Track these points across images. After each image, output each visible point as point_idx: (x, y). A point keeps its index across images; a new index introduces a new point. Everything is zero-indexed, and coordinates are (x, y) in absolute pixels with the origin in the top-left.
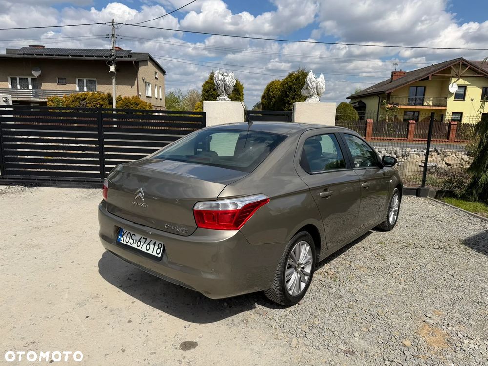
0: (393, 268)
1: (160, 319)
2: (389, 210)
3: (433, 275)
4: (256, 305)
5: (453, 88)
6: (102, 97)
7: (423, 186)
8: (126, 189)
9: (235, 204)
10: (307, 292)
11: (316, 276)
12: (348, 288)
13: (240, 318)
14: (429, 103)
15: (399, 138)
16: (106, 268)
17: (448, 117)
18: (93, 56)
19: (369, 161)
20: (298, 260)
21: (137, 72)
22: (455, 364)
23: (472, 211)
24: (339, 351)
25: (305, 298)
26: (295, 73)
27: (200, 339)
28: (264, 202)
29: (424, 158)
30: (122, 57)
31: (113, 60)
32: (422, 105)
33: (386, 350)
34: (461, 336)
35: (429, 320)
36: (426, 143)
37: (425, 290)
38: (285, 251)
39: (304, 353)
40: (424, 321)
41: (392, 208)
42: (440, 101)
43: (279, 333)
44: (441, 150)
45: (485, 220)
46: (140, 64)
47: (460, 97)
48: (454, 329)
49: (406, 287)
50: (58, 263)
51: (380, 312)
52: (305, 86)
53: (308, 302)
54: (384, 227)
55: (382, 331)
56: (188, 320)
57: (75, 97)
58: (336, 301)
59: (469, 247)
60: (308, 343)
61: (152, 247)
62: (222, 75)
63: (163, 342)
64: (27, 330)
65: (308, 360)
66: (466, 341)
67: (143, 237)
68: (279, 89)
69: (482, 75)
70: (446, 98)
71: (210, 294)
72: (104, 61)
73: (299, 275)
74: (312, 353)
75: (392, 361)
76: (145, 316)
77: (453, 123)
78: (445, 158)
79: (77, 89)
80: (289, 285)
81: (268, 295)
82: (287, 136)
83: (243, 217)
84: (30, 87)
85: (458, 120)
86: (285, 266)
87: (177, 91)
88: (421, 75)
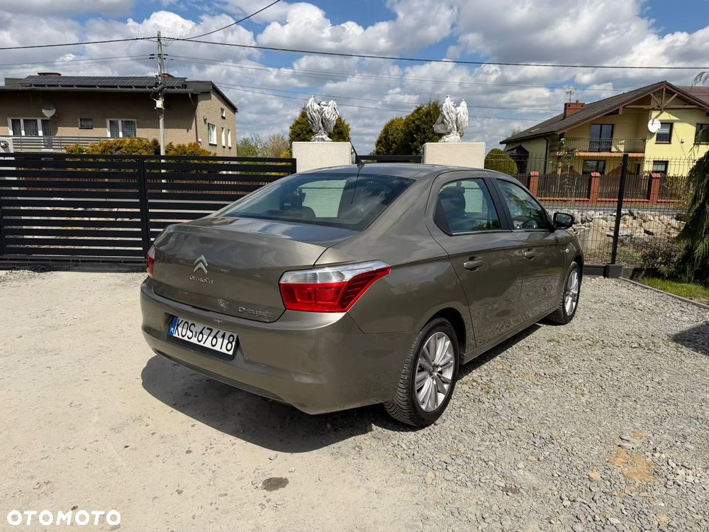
0: (571, 374)
1: (233, 447)
2: (565, 293)
3: (630, 383)
4: (374, 427)
5: (654, 126)
6: (145, 146)
7: (613, 262)
8: (181, 259)
9: (341, 275)
10: (447, 408)
11: (459, 386)
12: (507, 403)
13: (350, 445)
14: (619, 148)
15: (577, 199)
16: (153, 379)
17: (648, 167)
18: (131, 87)
19: (534, 222)
20: (433, 361)
21: (195, 109)
22: (667, 504)
23: (685, 296)
24: (496, 488)
25: (444, 416)
26: (425, 106)
27: (293, 474)
28: (383, 272)
29: (613, 224)
30: (173, 88)
31: (161, 91)
32: (610, 150)
33: (565, 487)
34: (674, 465)
35: (626, 444)
36: (616, 204)
37: (620, 404)
38: (414, 346)
39: (444, 492)
40: (619, 446)
41: (569, 291)
42: (635, 144)
43: (408, 464)
44: (638, 213)
45: (705, 308)
46: (199, 97)
47: (665, 138)
48: (663, 456)
49: (591, 400)
50: (82, 373)
51: (555, 433)
52: (439, 119)
53: (449, 421)
54: (557, 318)
55: (557, 460)
56: (274, 449)
57: (105, 147)
58: (490, 420)
59: (683, 344)
60: (450, 477)
61: (220, 340)
62: (319, 104)
63: (238, 479)
64: (39, 466)
65: (451, 502)
66: (682, 472)
67: (207, 327)
68: (402, 131)
69: (695, 106)
70: (644, 141)
71: (306, 406)
72: (148, 93)
73: (435, 382)
74: (456, 492)
75: (574, 501)
76: (211, 444)
77: (654, 175)
78: (643, 224)
79: (109, 135)
80: (421, 396)
81: (390, 410)
82: (415, 181)
83: (353, 293)
84: (41, 133)
85: (662, 172)
86: (414, 368)
87: (254, 137)
88: (607, 107)
